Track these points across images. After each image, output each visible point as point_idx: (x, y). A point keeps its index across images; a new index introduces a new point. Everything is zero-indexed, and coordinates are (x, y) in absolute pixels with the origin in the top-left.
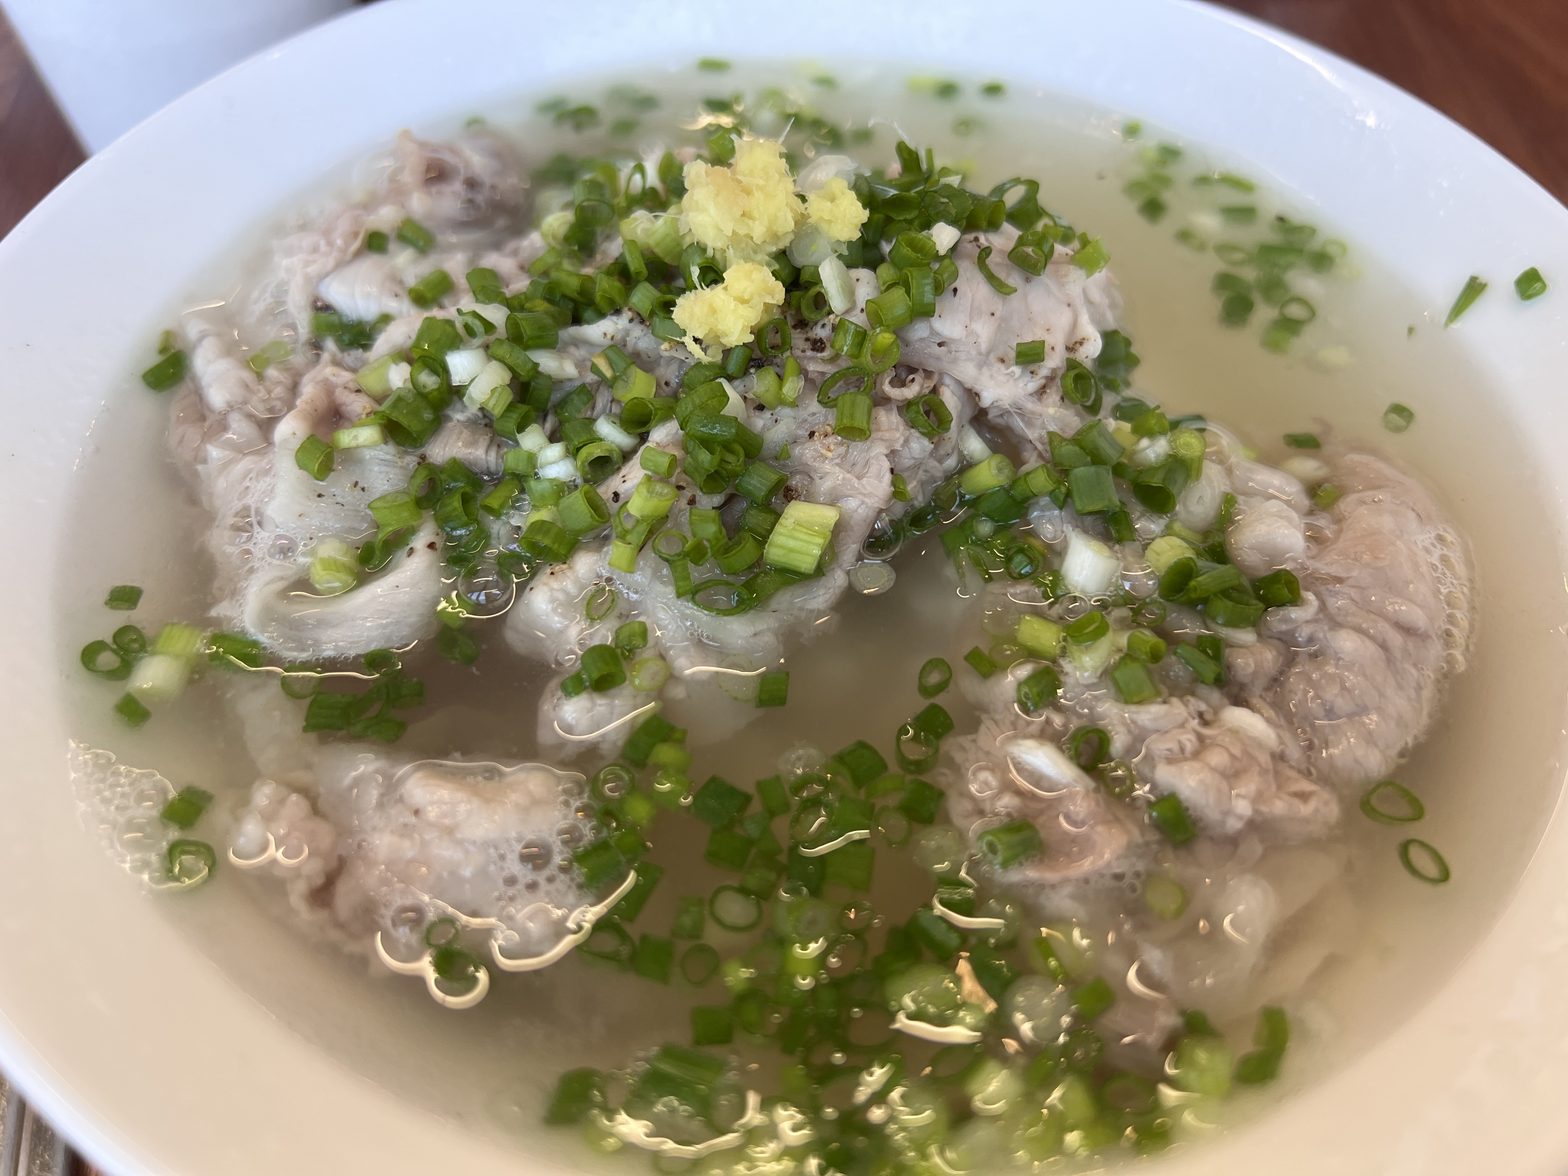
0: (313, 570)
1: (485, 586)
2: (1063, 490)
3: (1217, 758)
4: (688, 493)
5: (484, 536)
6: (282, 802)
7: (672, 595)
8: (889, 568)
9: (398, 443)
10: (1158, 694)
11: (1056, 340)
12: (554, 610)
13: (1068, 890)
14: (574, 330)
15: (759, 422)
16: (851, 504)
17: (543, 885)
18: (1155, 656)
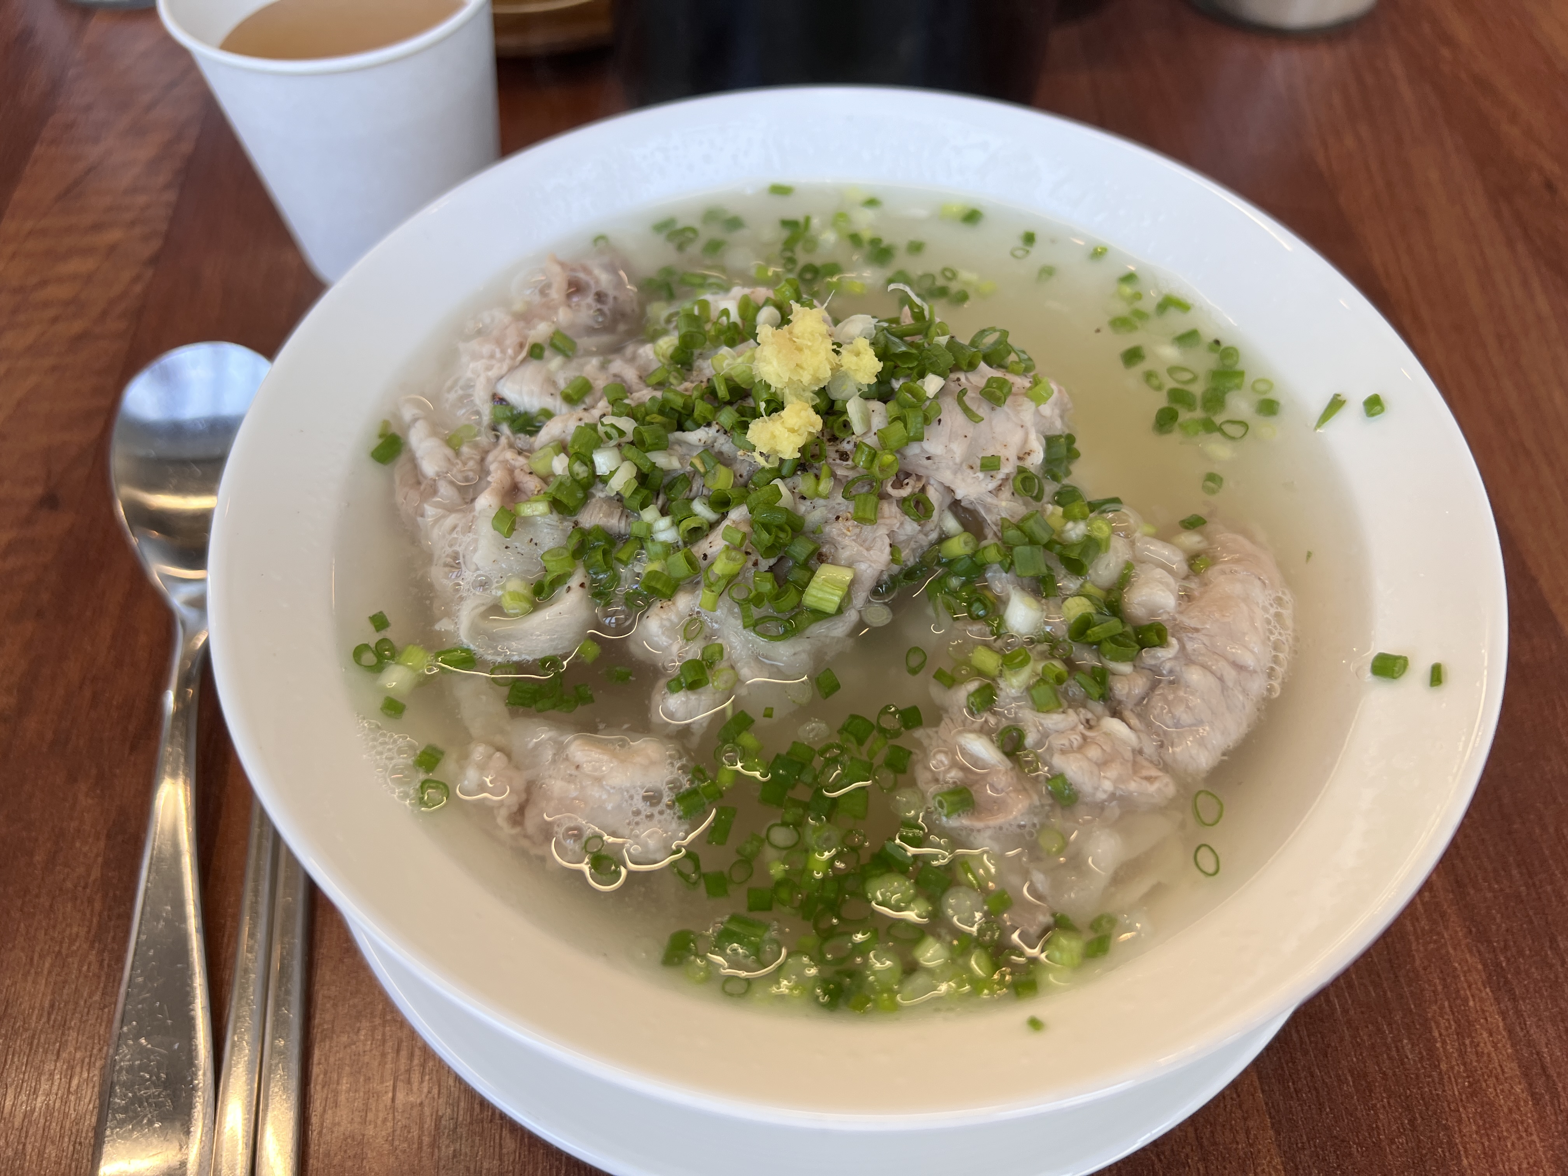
0: (503, 599)
1: (615, 613)
2: (1009, 561)
3: (1094, 752)
4: (753, 558)
5: (616, 579)
6: (490, 757)
7: (741, 627)
8: (889, 610)
9: (559, 512)
10: (1060, 705)
11: (1011, 453)
12: (663, 633)
13: (988, 833)
14: (679, 435)
15: (803, 508)
16: (863, 566)
17: (657, 816)
18: (1059, 680)
